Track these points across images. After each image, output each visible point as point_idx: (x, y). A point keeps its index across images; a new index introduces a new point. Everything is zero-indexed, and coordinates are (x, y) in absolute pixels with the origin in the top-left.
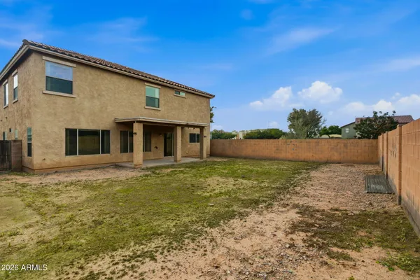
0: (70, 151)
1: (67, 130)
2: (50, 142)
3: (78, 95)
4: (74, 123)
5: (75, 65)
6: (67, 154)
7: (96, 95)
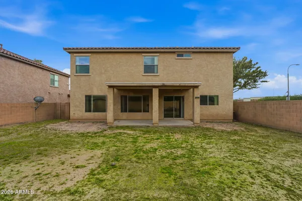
0: (88, 110)
1: (86, 96)
2: (78, 104)
3: (92, 73)
4: (90, 91)
5: (90, 55)
6: (86, 111)
7: (103, 71)
